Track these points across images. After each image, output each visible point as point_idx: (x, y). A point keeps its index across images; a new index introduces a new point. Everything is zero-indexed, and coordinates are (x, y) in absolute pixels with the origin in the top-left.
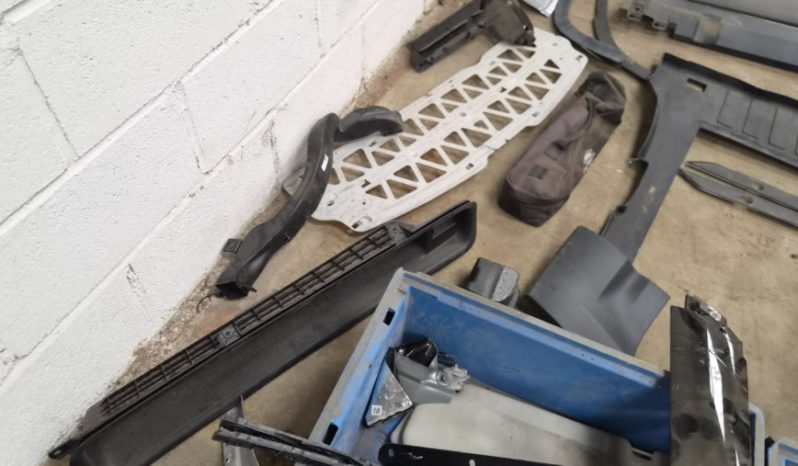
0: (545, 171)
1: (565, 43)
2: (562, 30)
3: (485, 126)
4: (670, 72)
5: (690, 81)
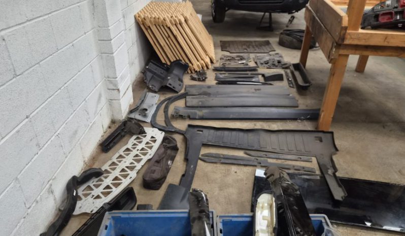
0: (155, 171)
1: (156, 130)
2: (154, 126)
3: (134, 164)
4: (191, 130)
5: (198, 131)
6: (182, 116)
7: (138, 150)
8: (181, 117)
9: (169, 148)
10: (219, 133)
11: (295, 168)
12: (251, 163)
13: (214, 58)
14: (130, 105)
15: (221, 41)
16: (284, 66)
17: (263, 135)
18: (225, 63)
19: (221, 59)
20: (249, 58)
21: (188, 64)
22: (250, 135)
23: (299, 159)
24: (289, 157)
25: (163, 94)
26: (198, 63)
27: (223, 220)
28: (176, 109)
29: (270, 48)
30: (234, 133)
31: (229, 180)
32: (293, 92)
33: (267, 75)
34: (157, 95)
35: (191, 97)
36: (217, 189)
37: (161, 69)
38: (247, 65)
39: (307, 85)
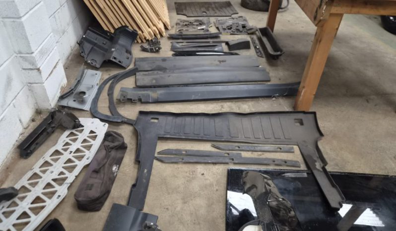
1: (97, 121)
2: (95, 115)
3: (64, 174)
4: (143, 117)
5: (152, 118)
6: (131, 99)
7: (71, 152)
8: (131, 101)
9: (112, 148)
10: (179, 120)
11: (276, 163)
12: (221, 160)
13: (169, 23)
14: (62, 88)
15: (175, 3)
16: (249, 32)
17: (233, 119)
18: (181, 28)
19: (177, 24)
20: (209, 23)
21: (136, 31)
22: (218, 120)
23: (279, 150)
24: (267, 147)
25: (107, 71)
26: (150, 30)
28: (123, 91)
29: (232, 10)
30: (198, 119)
31: (195, 186)
32: (263, 62)
33: (231, 43)
34: (99, 73)
35: (142, 73)
36: (180, 202)
37: (103, 39)
38: (208, 31)
39: (279, 53)
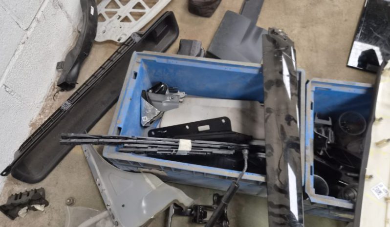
27: (316, 88)
31: (320, 11)
36: (298, 25)
